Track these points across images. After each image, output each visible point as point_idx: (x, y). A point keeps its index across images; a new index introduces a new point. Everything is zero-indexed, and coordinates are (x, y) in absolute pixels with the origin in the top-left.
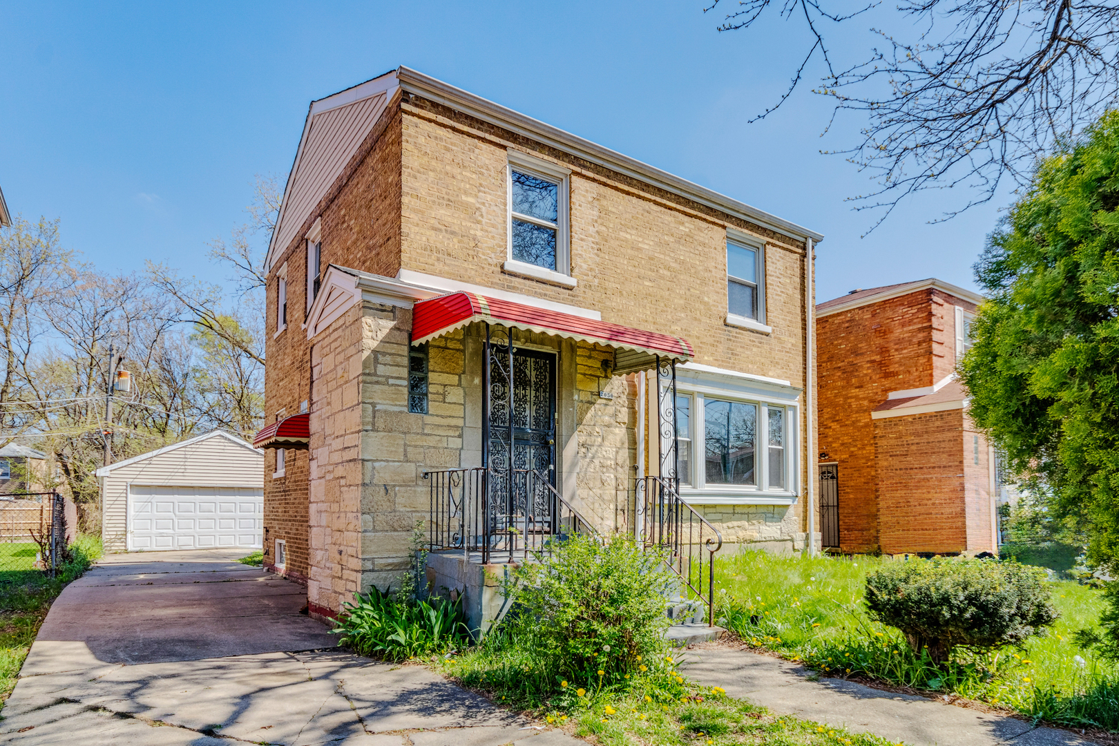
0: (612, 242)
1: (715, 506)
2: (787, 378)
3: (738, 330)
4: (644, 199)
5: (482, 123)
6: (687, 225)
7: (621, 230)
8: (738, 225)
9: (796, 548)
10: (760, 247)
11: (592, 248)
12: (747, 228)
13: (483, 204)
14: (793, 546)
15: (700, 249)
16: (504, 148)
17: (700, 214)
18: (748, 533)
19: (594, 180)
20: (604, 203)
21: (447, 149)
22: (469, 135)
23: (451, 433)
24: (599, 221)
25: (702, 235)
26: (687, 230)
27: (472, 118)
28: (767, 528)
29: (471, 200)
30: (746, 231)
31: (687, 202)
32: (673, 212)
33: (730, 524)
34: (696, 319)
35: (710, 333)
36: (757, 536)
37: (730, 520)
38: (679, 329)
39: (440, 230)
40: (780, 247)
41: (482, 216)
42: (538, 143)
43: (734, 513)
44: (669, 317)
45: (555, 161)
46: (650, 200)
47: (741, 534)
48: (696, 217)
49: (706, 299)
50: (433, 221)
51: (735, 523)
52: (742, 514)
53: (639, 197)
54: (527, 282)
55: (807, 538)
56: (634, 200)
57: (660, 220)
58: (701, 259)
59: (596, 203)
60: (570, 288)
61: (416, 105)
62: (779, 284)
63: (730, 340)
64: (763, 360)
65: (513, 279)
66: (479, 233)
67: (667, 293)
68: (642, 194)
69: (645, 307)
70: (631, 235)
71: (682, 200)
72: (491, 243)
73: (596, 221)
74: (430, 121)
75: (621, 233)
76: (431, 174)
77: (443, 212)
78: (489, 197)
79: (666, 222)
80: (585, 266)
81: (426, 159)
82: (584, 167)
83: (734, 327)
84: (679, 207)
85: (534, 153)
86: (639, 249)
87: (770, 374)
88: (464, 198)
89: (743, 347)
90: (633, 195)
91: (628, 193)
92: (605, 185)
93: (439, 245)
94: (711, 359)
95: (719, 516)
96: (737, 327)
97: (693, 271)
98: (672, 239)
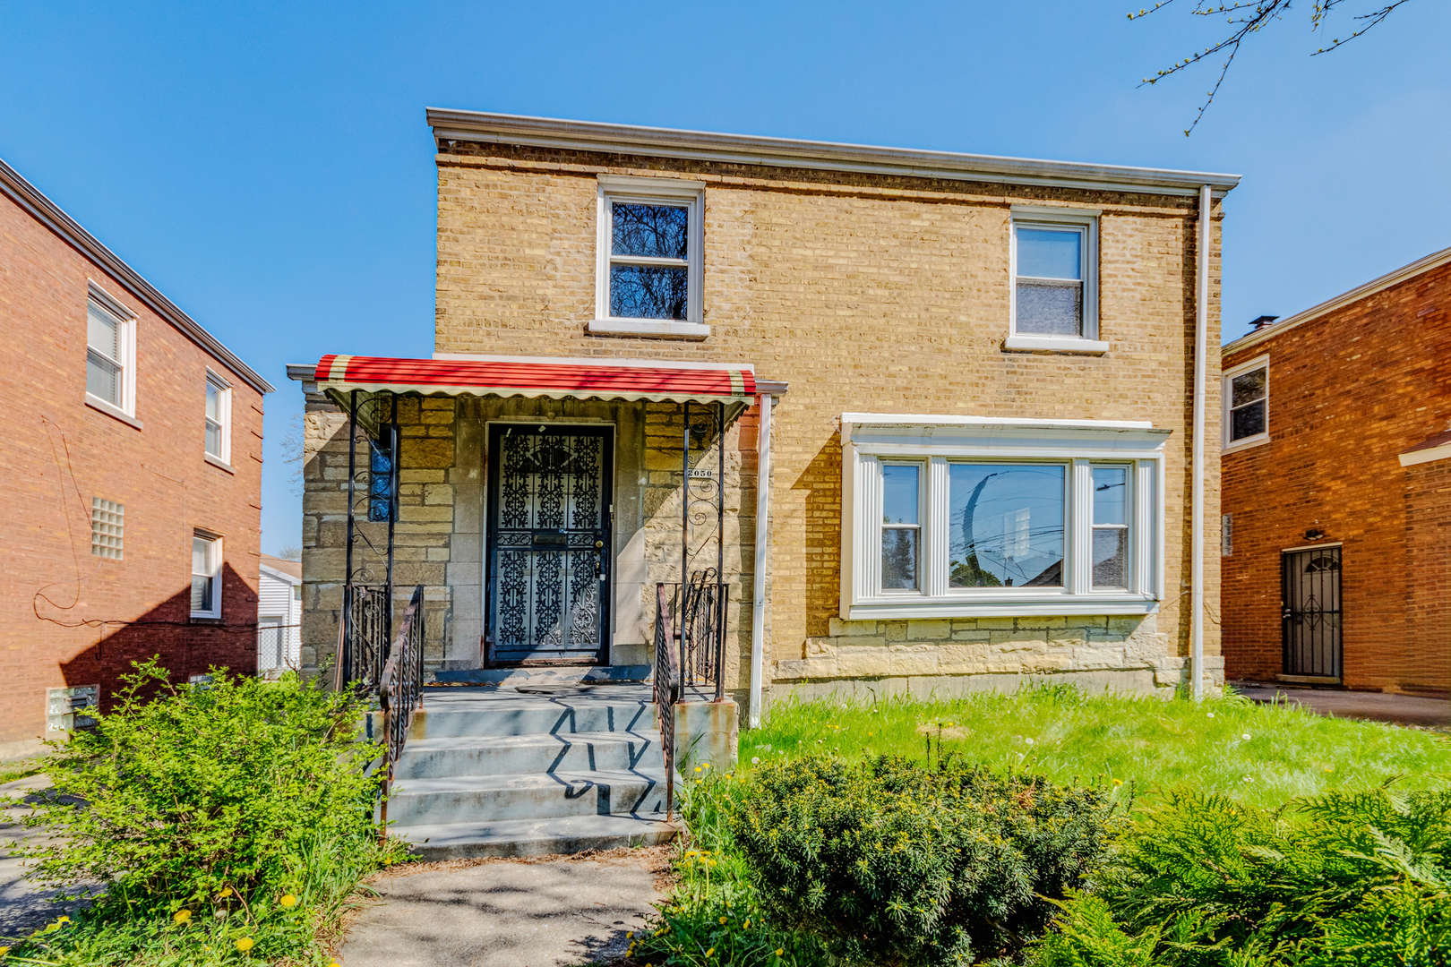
0: (777, 265)
1: (975, 620)
2: (1144, 417)
3: (1031, 356)
4: (839, 194)
5: (557, 151)
6: (925, 216)
7: (794, 246)
8: (1037, 197)
9: (1160, 680)
10: (1092, 223)
11: (741, 279)
12: (1050, 198)
13: (559, 254)
14: (1155, 679)
15: (953, 246)
16: (593, 175)
17: (951, 196)
18: (1047, 658)
19: (745, 187)
20: (764, 214)
21: (504, 196)
22: (536, 171)
23: (432, 542)
24: (754, 241)
25: (957, 225)
26: (927, 224)
27: (542, 149)
28: (1091, 651)
29: (539, 252)
30: (1054, 203)
31: (927, 183)
32: (897, 204)
33: (1006, 646)
34: (940, 350)
35: (970, 367)
36: (1065, 662)
37: (1008, 639)
38: (905, 369)
39: (492, 298)
40: (1134, 214)
41: (556, 269)
42: (649, 158)
43: (1015, 630)
44: (886, 354)
45: (677, 174)
46: (851, 195)
47: (1031, 660)
48: (945, 201)
49: (963, 318)
50: (480, 289)
51: (1018, 645)
52: (1032, 630)
53: (830, 194)
54: (627, 342)
55: (1188, 665)
56: (821, 199)
57: (870, 219)
58: (954, 260)
59: (749, 218)
60: (701, 339)
61: (458, 153)
62: (1131, 273)
63: (1015, 373)
64: (1088, 395)
65: (604, 341)
66: (550, 292)
67: (883, 321)
68: (834, 188)
69: (837, 346)
70: (813, 249)
71: (915, 182)
72: (569, 300)
73: (749, 242)
74: (478, 167)
75: (794, 251)
76: (480, 232)
77: (498, 276)
78: (566, 244)
79: (883, 220)
80: (726, 306)
81: (472, 215)
82: (728, 172)
83: (1016, 352)
84: (908, 193)
85: (640, 172)
86: (829, 267)
87: (1105, 414)
88: (528, 251)
89: (1044, 380)
90: (818, 193)
91: (809, 192)
92: (765, 189)
93: (489, 317)
94: (972, 405)
95: (986, 635)
96: (1022, 352)
97: (936, 281)
98: (894, 242)
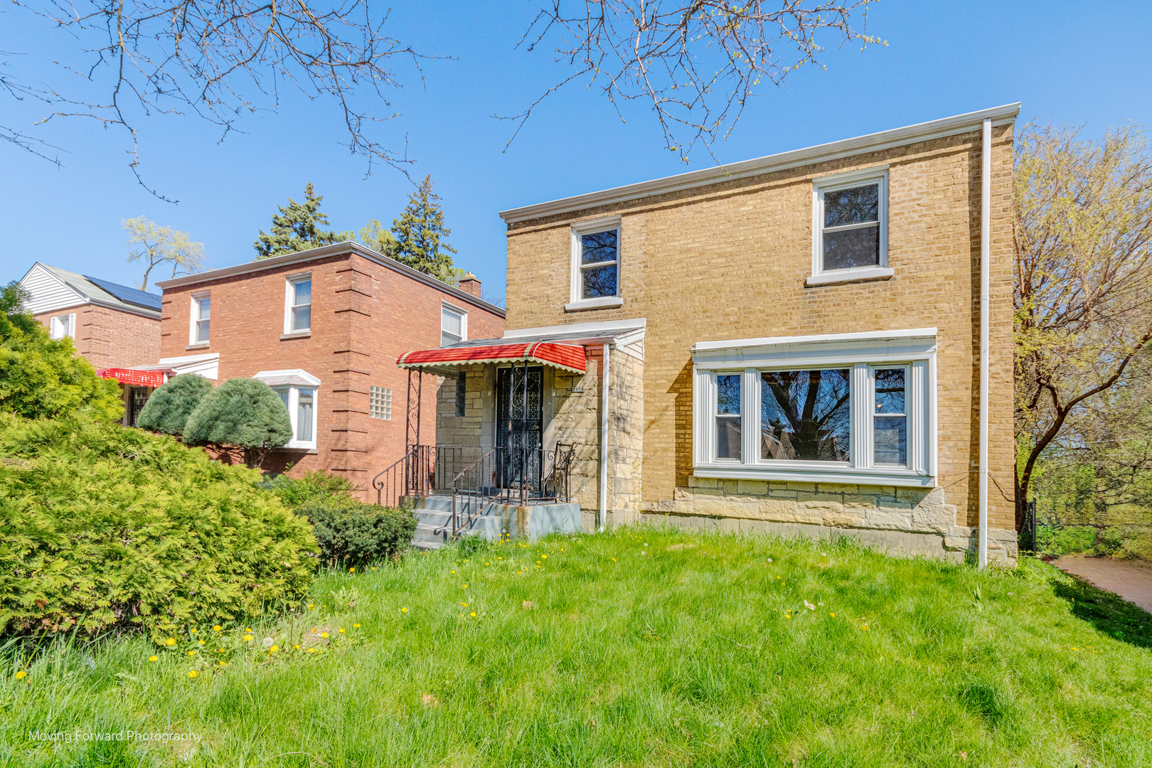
0: (659, 255)
1: (785, 483)
2: (930, 325)
3: (828, 288)
4: (694, 202)
5: (553, 217)
6: (750, 203)
7: (668, 241)
8: (833, 168)
9: (948, 544)
10: (885, 174)
11: (639, 267)
12: (844, 166)
13: (554, 271)
14: (944, 543)
15: (769, 219)
16: (568, 225)
17: (767, 185)
18: (842, 516)
19: (641, 212)
20: (651, 226)
21: (532, 246)
22: (544, 229)
23: (476, 426)
24: (647, 243)
25: (772, 204)
26: (751, 207)
27: (546, 217)
28: (881, 514)
29: (546, 271)
30: (845, 169)
31: (752, 180)
32: (732, 199)
33: (810, 504)
34: (759, 293)
35: (781, 302)
36: (857, 520)
37: (810, 499)
38: (736, 309)
39: (527, 299)
40: (920, 160)
41: (552, 279)
42: (594, 209)
43: (816, 492)
44: (723, 301)
45: (606, 214)
46: (701, 201)
47: (830, 516)
48: (763, 189)
49: (776, 268)
50: (522, 295)
51: (819, 504)
52: (829, 493)
53: (689, 203)
54: (584, 313)
55: (975, 534)
56: (684, 208)
57: (713, 213)
58: (770, 229)
59: (644, 230)
60: (618, 307)
61: (515, 229)
62: (917, 208)
63: (815, 302)
64: (878, 312)
65: (573, 314)
66: (550, 292)
67: (721, 279)
68: (690, 199)
69: (693, 301)
70: (679, 241)
71: (743, 181)
72: (559, 294)
73: (644, 245)
74: (521, 234)
75: (668, 244)
76: (522, 266)
77: (529, 288)
78: (557, 264)
79: (722, 212)
80: (632, 285)
81: (520, 258)
82: (633, 205)
83: (816, 286)
84: (737, 191)
85: (589, 217)
86: (689, 250)
87: (892, 325)
88: (541, 272)
89: (839, 305)
90: (682, 205)
91: (676, 206)
92: (652, 210)
93: (526, 309)
94: (783, 329)
95: (794, 494)
96: (821, 285)
97: (757, 246)
98: (730, 225)
